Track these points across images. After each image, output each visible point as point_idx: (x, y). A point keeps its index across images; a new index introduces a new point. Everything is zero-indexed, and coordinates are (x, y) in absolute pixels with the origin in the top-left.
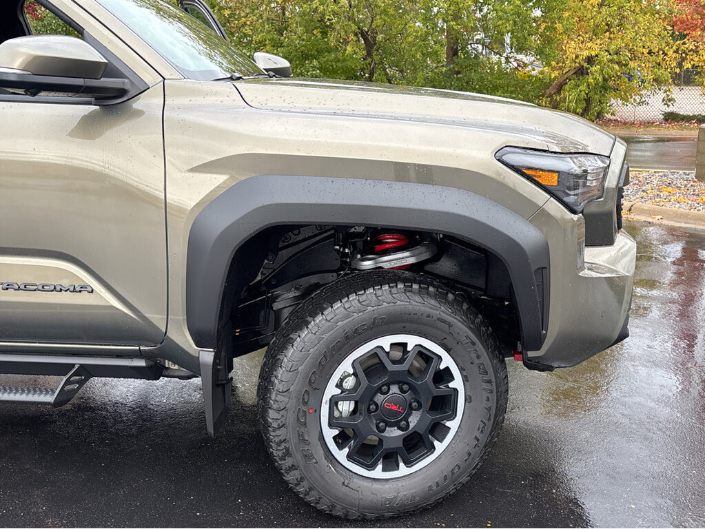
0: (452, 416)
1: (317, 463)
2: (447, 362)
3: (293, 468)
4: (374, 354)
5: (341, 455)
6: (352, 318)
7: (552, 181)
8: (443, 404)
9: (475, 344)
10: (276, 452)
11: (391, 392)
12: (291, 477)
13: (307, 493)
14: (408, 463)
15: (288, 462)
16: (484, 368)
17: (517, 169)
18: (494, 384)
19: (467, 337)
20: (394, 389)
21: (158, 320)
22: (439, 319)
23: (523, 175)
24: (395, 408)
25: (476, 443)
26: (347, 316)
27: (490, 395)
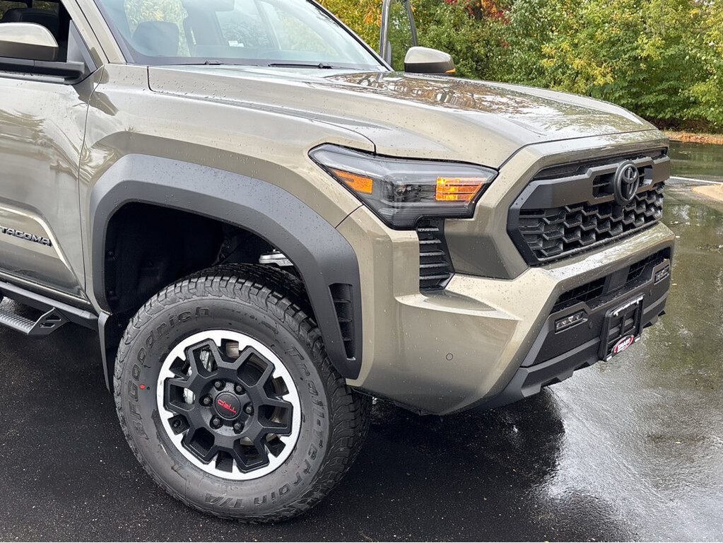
0: (288, 433)
1: (148, 439)
2: (280, 371)
4: (204, 346)
5: (176, 439)
6: (178, 303)
7: (366, 189)
9: (303, 359)
11: (225, 390)
14: (243, 469)
16: (314, 388)
17: (328, 170)
18: (326, 408)
19: (295, 349)
20: (229, 387)
21: (81, 277)
22: (263, 323)
23: (333, 176)
24: (227, 406)
25: (306, 467)
27: (321, 419)
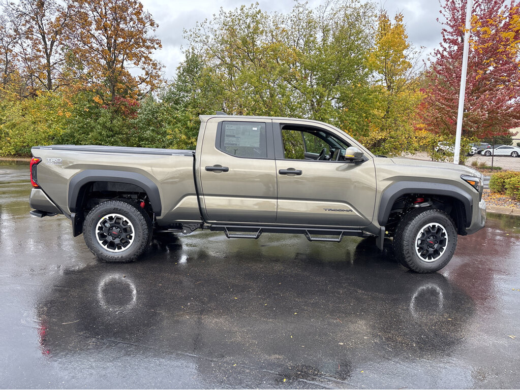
0: (444, 246)
2: (444, 231)
3: (409, 257)
4: (428, 228)
7: (473, 183)
8: (442, 242)
10: (405, 252)
11: (431, 238)
12: (407, 260)
13: (411, 264)
14: (434, 258)
15: (408, 255)
17: (465, 180)
21: (370, 219)
23: (467, 182)
24: (432, 242)
26: (423, 217)
